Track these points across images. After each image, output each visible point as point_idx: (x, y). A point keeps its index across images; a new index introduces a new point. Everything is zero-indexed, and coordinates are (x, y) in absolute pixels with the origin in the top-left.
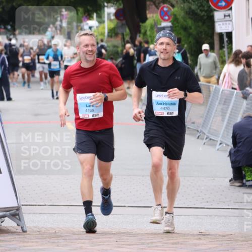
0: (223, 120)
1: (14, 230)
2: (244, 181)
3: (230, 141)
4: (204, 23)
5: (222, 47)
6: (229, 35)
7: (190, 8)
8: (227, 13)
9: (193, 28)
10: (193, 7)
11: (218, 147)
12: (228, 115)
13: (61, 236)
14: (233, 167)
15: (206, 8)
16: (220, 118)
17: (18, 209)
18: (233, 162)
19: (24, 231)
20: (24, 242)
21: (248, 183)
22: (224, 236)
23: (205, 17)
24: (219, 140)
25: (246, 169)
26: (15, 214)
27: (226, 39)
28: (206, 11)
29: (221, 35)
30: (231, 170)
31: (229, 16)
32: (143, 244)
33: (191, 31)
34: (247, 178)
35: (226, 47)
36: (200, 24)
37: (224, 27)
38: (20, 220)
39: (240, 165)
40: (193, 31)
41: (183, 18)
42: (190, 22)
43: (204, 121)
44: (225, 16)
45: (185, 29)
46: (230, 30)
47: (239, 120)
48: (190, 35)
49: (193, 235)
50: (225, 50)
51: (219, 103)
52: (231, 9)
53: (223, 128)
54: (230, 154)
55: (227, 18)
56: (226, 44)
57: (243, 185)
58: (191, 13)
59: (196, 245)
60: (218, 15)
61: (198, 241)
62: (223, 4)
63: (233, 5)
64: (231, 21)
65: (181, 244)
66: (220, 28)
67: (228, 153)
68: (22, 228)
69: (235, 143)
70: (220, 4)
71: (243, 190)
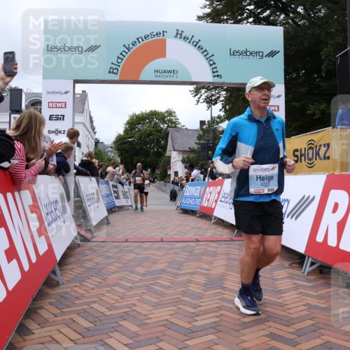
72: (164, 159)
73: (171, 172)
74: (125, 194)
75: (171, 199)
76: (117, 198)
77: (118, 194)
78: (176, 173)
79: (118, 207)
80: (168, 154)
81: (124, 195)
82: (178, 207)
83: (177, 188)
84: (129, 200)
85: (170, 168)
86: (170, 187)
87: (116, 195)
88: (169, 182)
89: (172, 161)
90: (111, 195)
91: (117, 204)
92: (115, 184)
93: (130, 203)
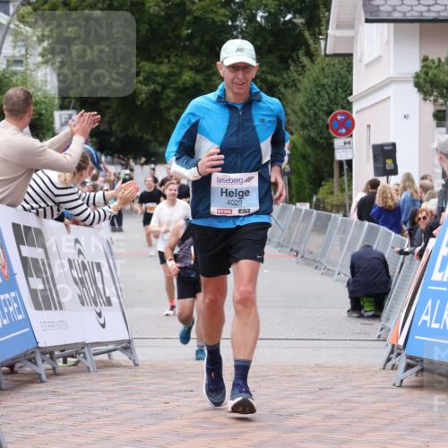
0: (341, 250)
1: (125, 364)
2: (362, 312)
3: (348, 272)
4: (323, 150)
5: (341, 175)
6: (350, 163)
7: (309, 136)
8: (347, 140)
9: (312, 156)
10: (313, 134)
11: (336, 277)
12: (347, 244)
13: (173, 370)
14: (351, 297)
15: (325, 136)
16: (338, 248)
17: (129, 342)
18: (351, 293)
19: (136, 365)
20: (136, 376)
21: (366, 314)
22: (341, 368)
23: (325, 145)
24: (337, 270)
25: (364, 299)
26: (126, 347)
27: (346, 167)
28: (326, 138)
29: (341, 163)
30: (349, 300)
31: (349, 143)
32: (257, 377)
33: (310, 159)
34: (365, 309)
35: (346, 175)
36: (320, 151)
37: (343, 154)
38: (131, 353)
39: (358, 295)
40: (312, 159)
41: (302, 145)
42: (309, 150)
43: (323, 251)
44: (345, 143)
45: (304, 157)
46: (350, 158)
47: (357, 249)
48: (309, 163)
49: (309, 367)
50: (345, 178)
51: (338, 233)
52: (351, 136)
53: (342, 258)
54: (348, 285)
55: (348, 145)
56: (345, 171)
57: (361, 316)
58: (310, 141)
59: (312, 377)
60: (338, 142)
61: (314, 374)
62: (344, 131)
63: (354, 132)
64: (352, 148)
65: (297, 376)
66: (340, 155)
67: (346, 284)
68: (134, 361)
69: (353, 273)
70: (340, 131)
71: (361, 321)
72: (313, 71)
73: (355, 150)
74: (86, 274)
75: (356, 307)
76: (45, 300)
77: (50, 281)
78: (385, 156)
79: (49, 353)
80: (333, 40)
81: (80, 282)
82: (395, 351)
83: (388, 242)
84: (112, 315)
85: (348, 126)
86: (351, 234)
87: (37, 284)
88: (343, 208)
89: (360, 83)
90: (10, 285)
91: (46, 339)
92: (30, 220)
93: (116, 332)
